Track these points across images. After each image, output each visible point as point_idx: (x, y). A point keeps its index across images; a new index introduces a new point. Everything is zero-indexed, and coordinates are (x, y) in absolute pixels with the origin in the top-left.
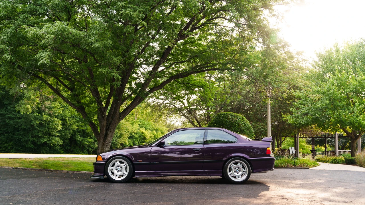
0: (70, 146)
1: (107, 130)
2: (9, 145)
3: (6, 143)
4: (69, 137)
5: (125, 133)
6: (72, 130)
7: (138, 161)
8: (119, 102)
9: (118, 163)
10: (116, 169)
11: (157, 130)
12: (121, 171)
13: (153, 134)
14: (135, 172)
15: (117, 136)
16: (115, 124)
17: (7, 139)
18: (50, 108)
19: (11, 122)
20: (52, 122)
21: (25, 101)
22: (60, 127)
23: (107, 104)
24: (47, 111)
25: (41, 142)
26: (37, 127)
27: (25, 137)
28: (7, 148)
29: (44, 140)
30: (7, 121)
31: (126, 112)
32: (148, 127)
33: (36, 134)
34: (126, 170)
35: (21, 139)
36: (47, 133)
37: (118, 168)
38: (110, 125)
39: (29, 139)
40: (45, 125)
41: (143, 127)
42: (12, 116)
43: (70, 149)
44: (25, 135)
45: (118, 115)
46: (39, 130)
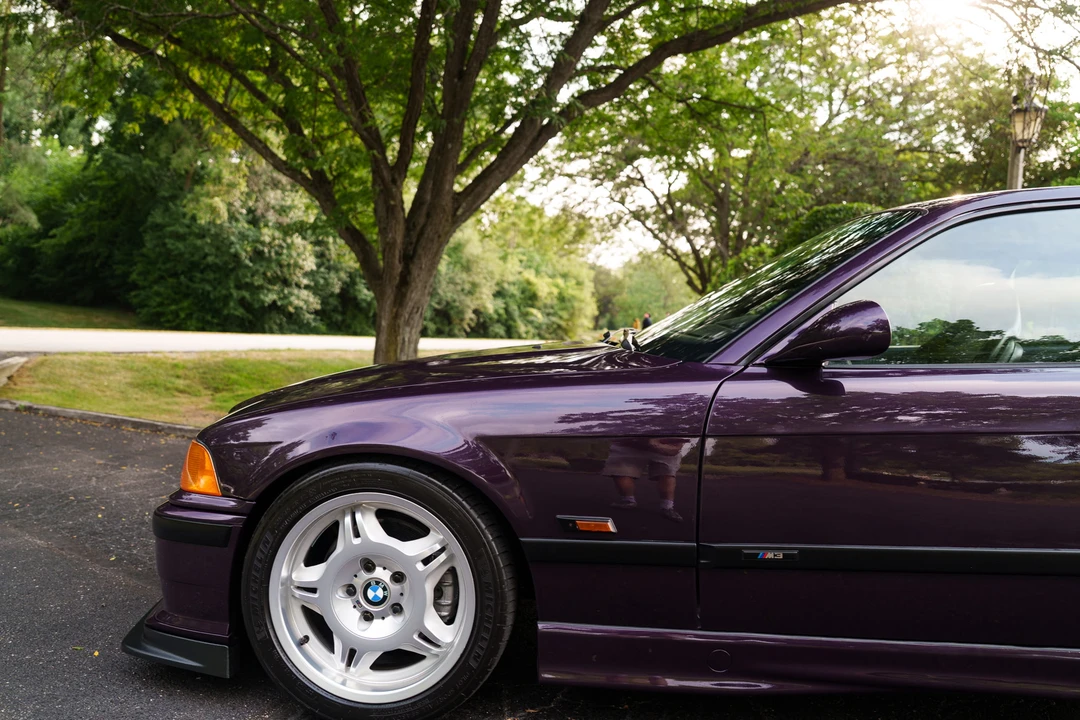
0: (343, 313)
1: (408, 259)
2: (182, 309)
3: (175, 302)
4: (337, 290)
5: (484, 281)
6: (346, 272)
7: (570, 529)
8: (450, 146)
9: (372, 529)
10: (351, 591)
11: (565, 276)
12: (397, 609)
13: (557, 286)
14: (541, 626)
15: (463, 290)
16: (439, 237)
17: (176, 293)
18: (283, 210)
19: (180, 246)
20: (289, 247)
21: (210, 187)
22: (310, 264)
23: (406, 154)
24: (272, 217)
25: (263, 302)
26: (247, 262)
27: (219, 288)
28: (176, 314)
29: (270, 298)
30: (170, 243)
31: (479, 188)
32: (543, 268)
33: (248, 280)
34: (447, 601)
35: (209, 292)
36: (278, 277)
37: (364, 576)
38: (418, 241)
39: (231, 295)
40: (270, 256)
41: (530, 267)
42: (182, 230)
43: (343, 321)
44: (219, 283)
45: (447, 202)
46: (254, 269)
